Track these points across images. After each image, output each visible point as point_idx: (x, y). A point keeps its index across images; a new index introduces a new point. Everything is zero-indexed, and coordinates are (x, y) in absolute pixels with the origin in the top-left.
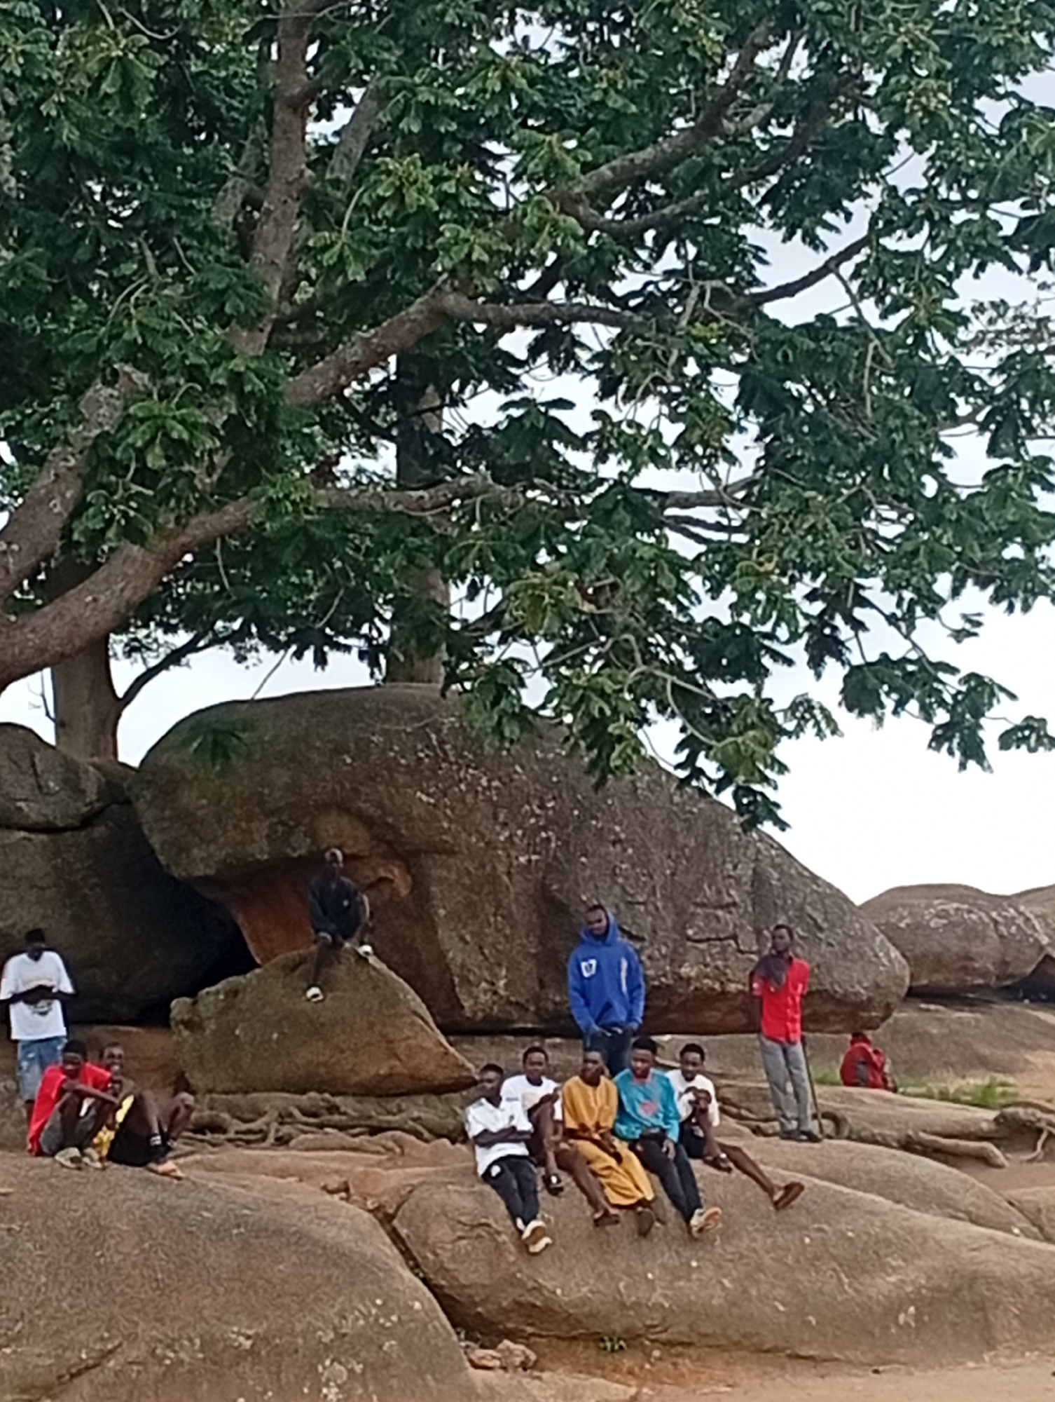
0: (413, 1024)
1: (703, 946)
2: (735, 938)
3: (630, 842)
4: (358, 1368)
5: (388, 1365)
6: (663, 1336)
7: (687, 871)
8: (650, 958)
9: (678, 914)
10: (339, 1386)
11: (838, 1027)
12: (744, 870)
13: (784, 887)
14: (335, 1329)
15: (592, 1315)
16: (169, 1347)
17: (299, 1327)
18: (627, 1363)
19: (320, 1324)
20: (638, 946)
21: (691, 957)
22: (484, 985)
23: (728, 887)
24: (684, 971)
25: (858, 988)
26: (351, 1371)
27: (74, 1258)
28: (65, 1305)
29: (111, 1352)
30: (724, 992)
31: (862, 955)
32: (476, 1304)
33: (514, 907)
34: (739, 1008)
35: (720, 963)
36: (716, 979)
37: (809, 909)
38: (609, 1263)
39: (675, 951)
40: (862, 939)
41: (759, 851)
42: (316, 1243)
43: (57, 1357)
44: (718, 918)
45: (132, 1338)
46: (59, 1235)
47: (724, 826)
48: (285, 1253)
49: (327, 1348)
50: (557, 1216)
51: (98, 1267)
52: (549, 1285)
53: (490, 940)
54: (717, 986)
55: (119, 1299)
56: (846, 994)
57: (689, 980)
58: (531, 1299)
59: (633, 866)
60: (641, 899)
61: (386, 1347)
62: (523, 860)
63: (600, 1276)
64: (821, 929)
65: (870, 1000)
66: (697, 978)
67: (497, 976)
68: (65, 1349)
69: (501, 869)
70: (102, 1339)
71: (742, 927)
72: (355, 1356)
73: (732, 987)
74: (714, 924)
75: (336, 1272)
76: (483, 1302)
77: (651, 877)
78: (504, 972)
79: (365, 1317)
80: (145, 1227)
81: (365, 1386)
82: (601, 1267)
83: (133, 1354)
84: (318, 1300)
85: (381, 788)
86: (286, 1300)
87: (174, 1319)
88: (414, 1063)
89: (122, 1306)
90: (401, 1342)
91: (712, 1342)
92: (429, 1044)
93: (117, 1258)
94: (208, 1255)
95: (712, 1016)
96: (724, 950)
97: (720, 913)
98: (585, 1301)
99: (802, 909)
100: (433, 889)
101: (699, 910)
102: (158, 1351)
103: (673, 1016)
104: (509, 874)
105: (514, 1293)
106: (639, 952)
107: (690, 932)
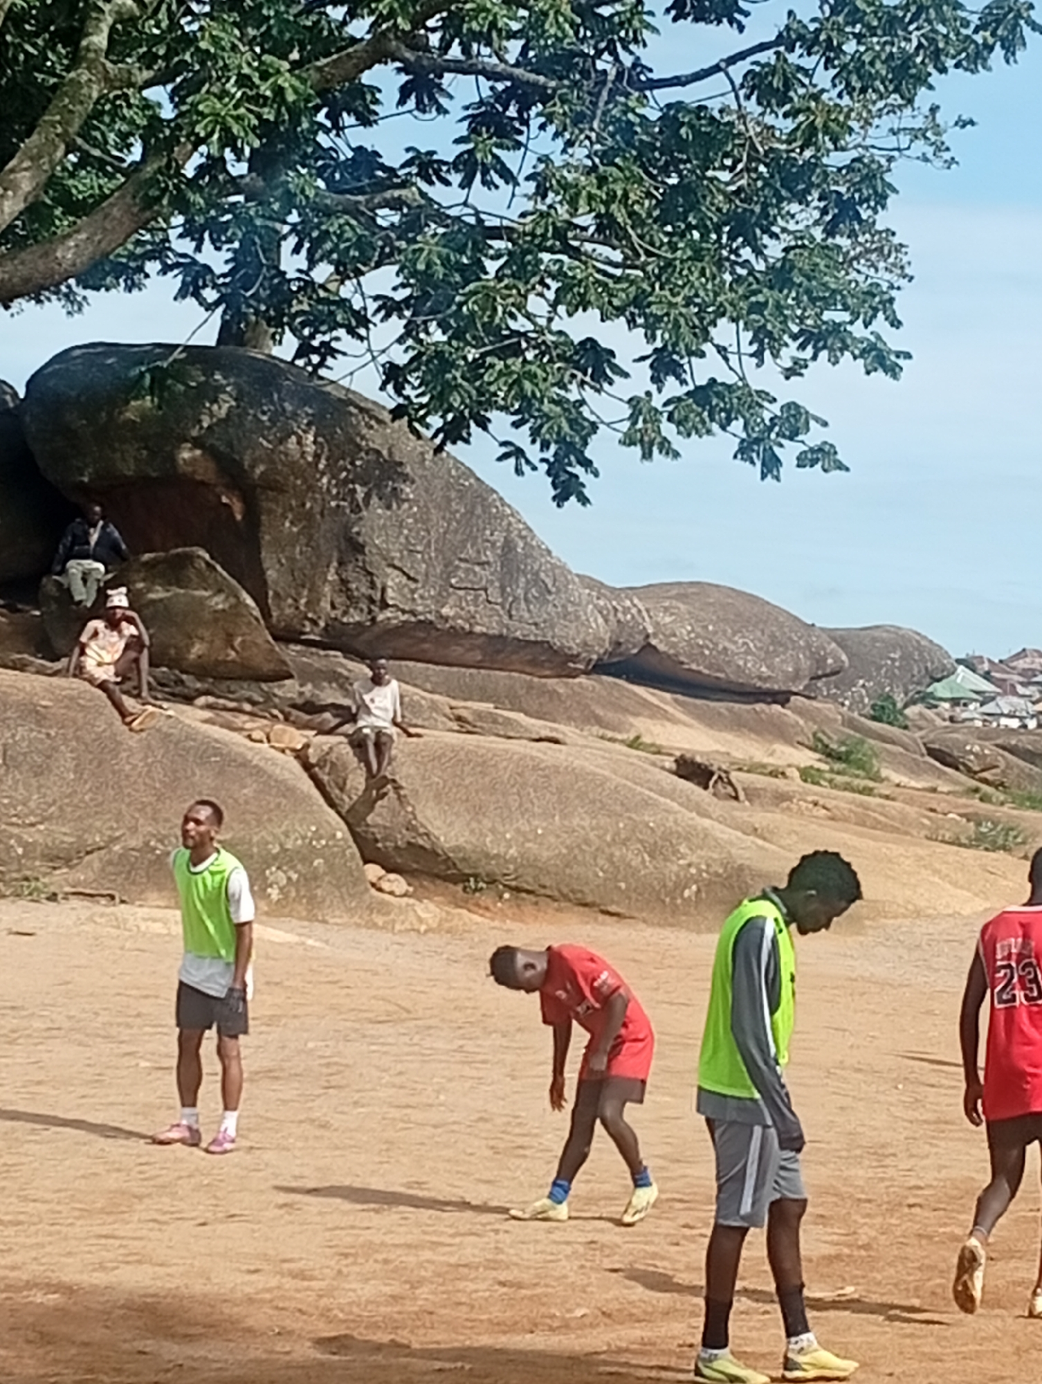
0: (250, 623)
1: (461, 593)
2: (486, 590)
3: (416, 502)
4: (295, 877)
5: (316, 878)
6: (513, 883)
7: (456, 531)
8: (422, 597)
9: (446, 566)
10: (281, 889)
11: (547, 673)
12: (499, 537)
13: (526, 556)
14: (281, 845)
15: (464, 859)
16: (161, 841)
17: (255, 839)
18: (485, 899)
19: (270, 839)
20: (413, 586)
21: (451, 601)
22: (290, 601)
23: (485, 549)
24: (445, 611)
25: (572, 644)
26: (289, 879)
27: (95, 763)
28: (87, 798)
29: (118, 838)
30: (471, 632)
31: (578, 618)
32: (376, 841)
33: (322, 541)
34: (479, 647)
35: (472, 609)
36: (467, 620)
37: (542, 575)
38: (479, 822)
39: (440, 594)
40: (579, 605)
41: (510, 524)
42: (270, 777)
43: (79, 837)
44: (475, 573)
45: (134, 830)
46: (86, 745)
47: (485, 499)
48: (248, 781)
49: (275, 857)
50: (445, 781)
51: (114, 773)
52: (436, 833)
53: (300, 565)
54: (467, 627)
55: (127, 800)
56: (562, 647)
57: (446, 619)
58: (421, 842)
59: (416, 521)
60: (419, 548)
61: (316, 863)
62: (333, 504)
63: (472, 832)
64: (550, 592)
65: (578, 655)
66: (454, 618)
67: (299, 594)
68: (85, 831)
69: (317, 509)
70: (111, 828)
71: (492, 582)
72: (293, 868)
73: (478, 629)
74: (471, 577)
75: (284, 801)
76: (385, 839)
77: (428, 531)
78: (305, 592)
79: (304, 838)
80: (149, 746)
81: (298, 891)
82: (474, 825)
83: (133, 843)
84: (270, 820)
85: (231, 430)
86: (248, 817)
87: (167, 820)
88: (245, 654)
89: (129, 805)
90: (326, 861)
91: (548, 892)
92: (260, 641)
93: (128, 767)
94: (194, 774)
95: (456, 651)
96: (477, 597)
97: (477, 568)
98: (458, 849)
99: (537, 574)
100: (263, 518)
101: (463, 565)
102: (152, 843)
103: (426, 646)
104: (322, 514)
105: (409, 836)
106: (413, 591)
107: (453, 581)
